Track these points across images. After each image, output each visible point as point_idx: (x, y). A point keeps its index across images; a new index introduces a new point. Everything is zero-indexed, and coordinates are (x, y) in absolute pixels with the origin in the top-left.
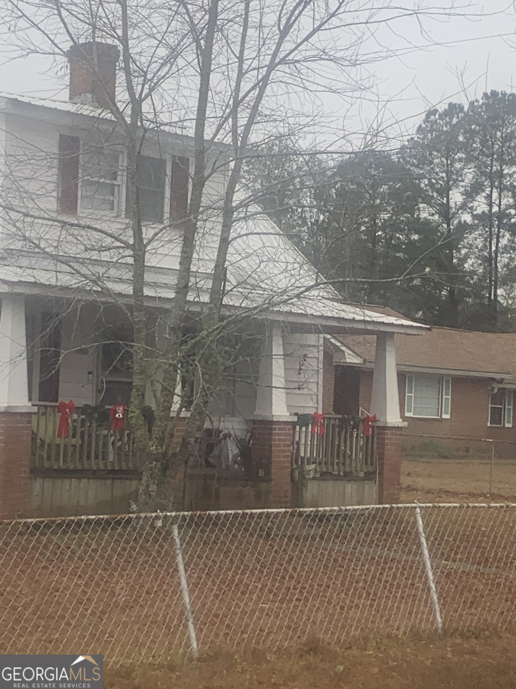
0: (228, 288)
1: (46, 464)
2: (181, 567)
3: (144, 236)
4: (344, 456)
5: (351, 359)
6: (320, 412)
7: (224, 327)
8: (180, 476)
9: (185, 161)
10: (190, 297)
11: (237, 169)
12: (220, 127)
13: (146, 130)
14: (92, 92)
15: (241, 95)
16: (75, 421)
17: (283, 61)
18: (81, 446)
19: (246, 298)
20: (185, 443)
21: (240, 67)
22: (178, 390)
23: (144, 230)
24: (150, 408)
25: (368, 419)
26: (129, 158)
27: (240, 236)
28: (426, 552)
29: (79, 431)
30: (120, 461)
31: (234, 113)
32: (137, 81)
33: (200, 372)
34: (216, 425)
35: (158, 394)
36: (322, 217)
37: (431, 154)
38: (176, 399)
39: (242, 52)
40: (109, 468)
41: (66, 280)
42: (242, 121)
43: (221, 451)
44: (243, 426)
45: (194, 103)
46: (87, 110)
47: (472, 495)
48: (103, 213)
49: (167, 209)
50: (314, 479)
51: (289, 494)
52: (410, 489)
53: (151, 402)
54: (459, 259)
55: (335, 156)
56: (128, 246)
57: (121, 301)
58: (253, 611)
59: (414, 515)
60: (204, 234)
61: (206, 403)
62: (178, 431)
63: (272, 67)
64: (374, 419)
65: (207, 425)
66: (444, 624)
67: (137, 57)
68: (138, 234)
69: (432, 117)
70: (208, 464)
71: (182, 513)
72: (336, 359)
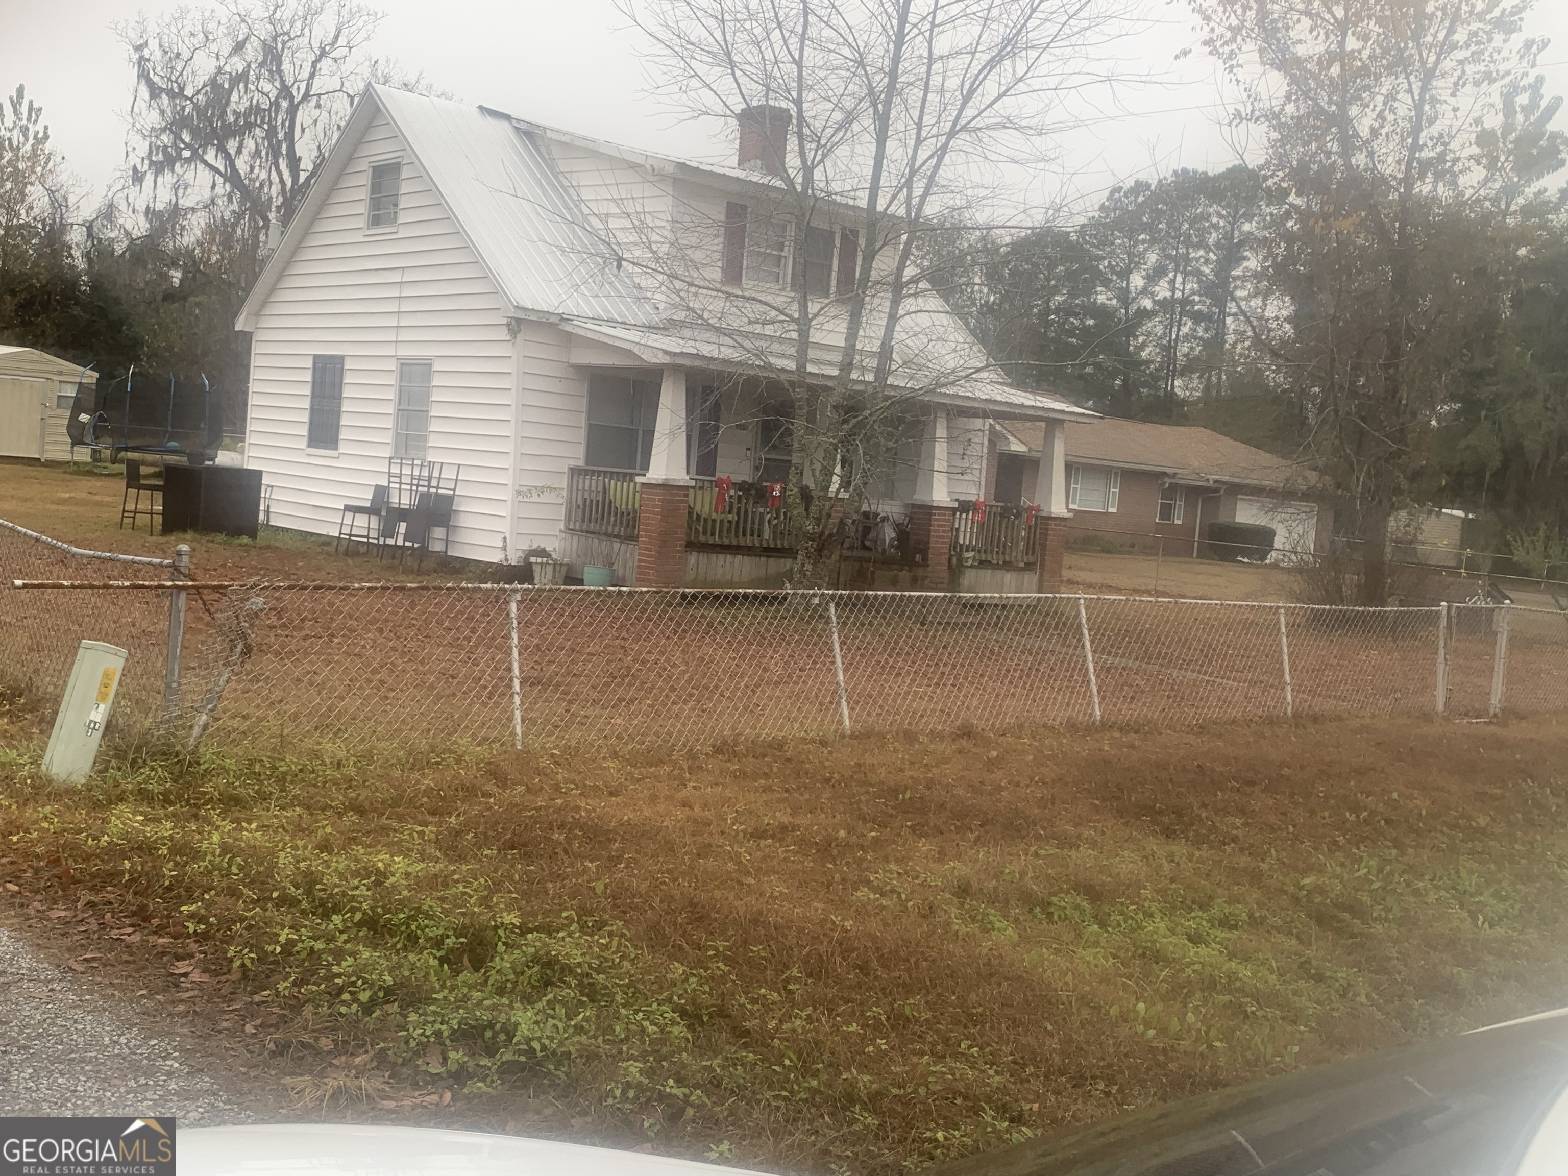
0: (893, 368)
1: (702, 538)
2: (837, 646)
3: (809, 310)
4: (1004, 547)
5: (1016, 447)
6: (982, 499)
7: (888, 408)
8: (835, 557)
9: (855, 233)
10: (854, 376)
11: (908, 244)
12: (894, 197)
13: (817, 199)
14: (762, 159)
15: (918, 164)
16: (731, 497)
17: (964, 128)
18: (737, 523)
19: (911, 378)
20: (842, 523)
21: (919, 133)
22: (838, 469)
23: (810, 304)
24: (807, 487)
25: (1031, 508)
26: (798, 227)
27: (909, 313)
28: (1088, 644)
29: (735, 506)
30: (775, 539)
31: (909, 184)
32: (810, 146)
33: (861, 451)
34: (873, 507)
35: (817, 474)
36: (992, 298)
37: (1112, 234)
38: (835, 479)
39: (921, 118)
40: (765, 545)
41: (728, 353)
42: (918, 192)
43: (878, 535)
44: (902, 511)
45: (868, 172)
46: (756, 177)
47: (1136, 591)
48: (768, 285)
49: (834, 283)
50: (972, 566)
51: (946, 581)
52: (1070, 582)
53: (809, 481)
54: (1136, 347)
55: (1013, 231)
56: (794, 320)
57: (783, 377)
58: (907, 693)
59: (1078, 605)
60: (871, 311)
61: (865, 484)
62: (837, 511)
63: (952, 134)
64: (1038, 509)
65: (865, 508)
66: (1102, 717)
67: (810, 121)
68: (804, 308)
69: (1117, 195)
70: (865, 547)
71: (839, 592)
72: (1001, 447)
